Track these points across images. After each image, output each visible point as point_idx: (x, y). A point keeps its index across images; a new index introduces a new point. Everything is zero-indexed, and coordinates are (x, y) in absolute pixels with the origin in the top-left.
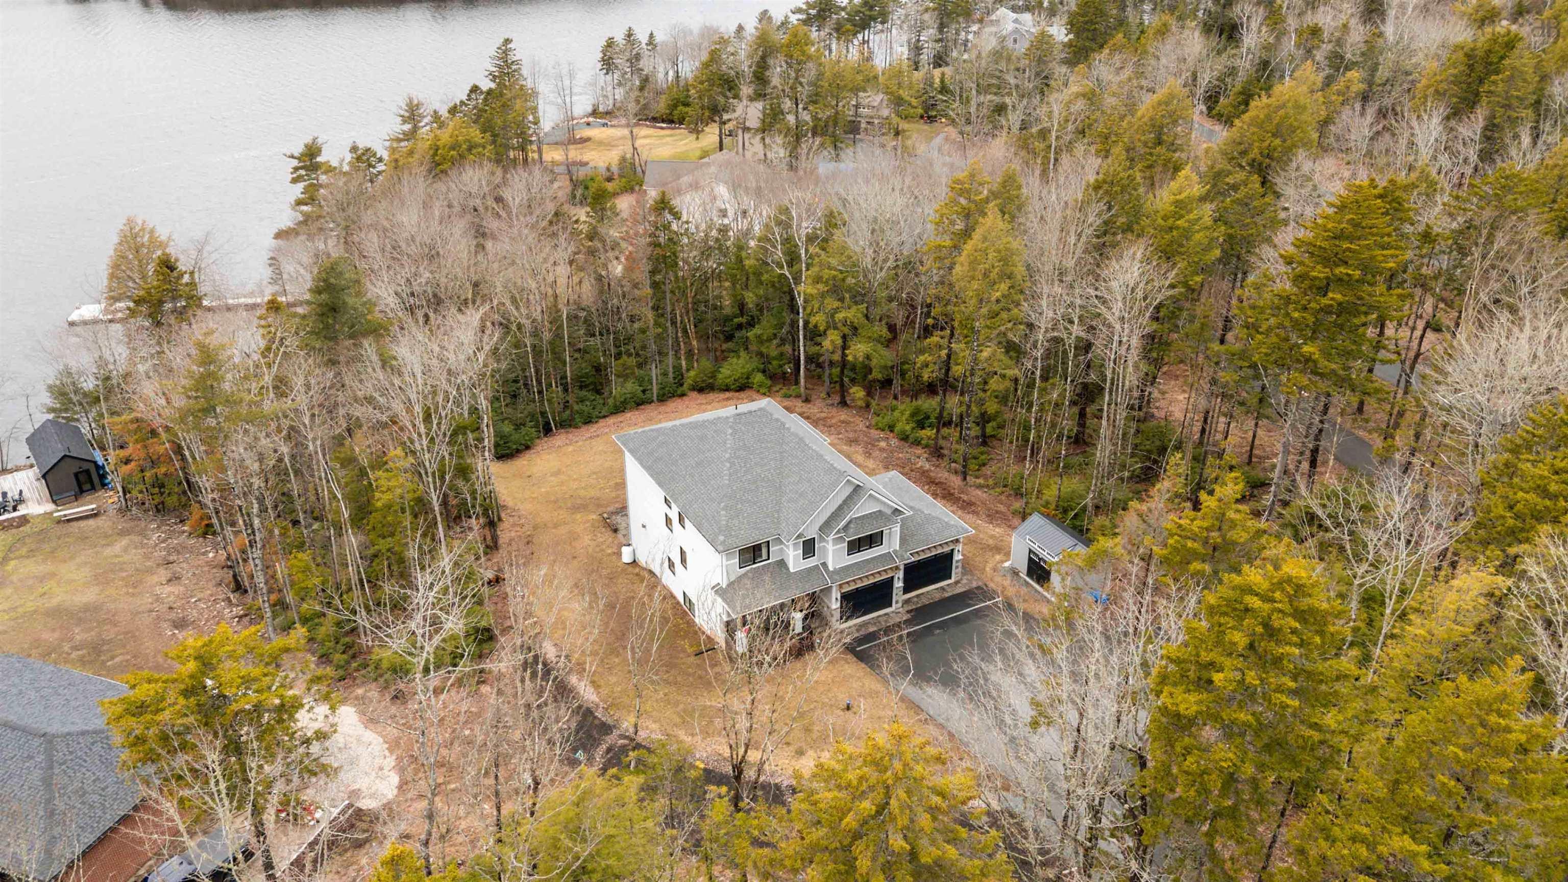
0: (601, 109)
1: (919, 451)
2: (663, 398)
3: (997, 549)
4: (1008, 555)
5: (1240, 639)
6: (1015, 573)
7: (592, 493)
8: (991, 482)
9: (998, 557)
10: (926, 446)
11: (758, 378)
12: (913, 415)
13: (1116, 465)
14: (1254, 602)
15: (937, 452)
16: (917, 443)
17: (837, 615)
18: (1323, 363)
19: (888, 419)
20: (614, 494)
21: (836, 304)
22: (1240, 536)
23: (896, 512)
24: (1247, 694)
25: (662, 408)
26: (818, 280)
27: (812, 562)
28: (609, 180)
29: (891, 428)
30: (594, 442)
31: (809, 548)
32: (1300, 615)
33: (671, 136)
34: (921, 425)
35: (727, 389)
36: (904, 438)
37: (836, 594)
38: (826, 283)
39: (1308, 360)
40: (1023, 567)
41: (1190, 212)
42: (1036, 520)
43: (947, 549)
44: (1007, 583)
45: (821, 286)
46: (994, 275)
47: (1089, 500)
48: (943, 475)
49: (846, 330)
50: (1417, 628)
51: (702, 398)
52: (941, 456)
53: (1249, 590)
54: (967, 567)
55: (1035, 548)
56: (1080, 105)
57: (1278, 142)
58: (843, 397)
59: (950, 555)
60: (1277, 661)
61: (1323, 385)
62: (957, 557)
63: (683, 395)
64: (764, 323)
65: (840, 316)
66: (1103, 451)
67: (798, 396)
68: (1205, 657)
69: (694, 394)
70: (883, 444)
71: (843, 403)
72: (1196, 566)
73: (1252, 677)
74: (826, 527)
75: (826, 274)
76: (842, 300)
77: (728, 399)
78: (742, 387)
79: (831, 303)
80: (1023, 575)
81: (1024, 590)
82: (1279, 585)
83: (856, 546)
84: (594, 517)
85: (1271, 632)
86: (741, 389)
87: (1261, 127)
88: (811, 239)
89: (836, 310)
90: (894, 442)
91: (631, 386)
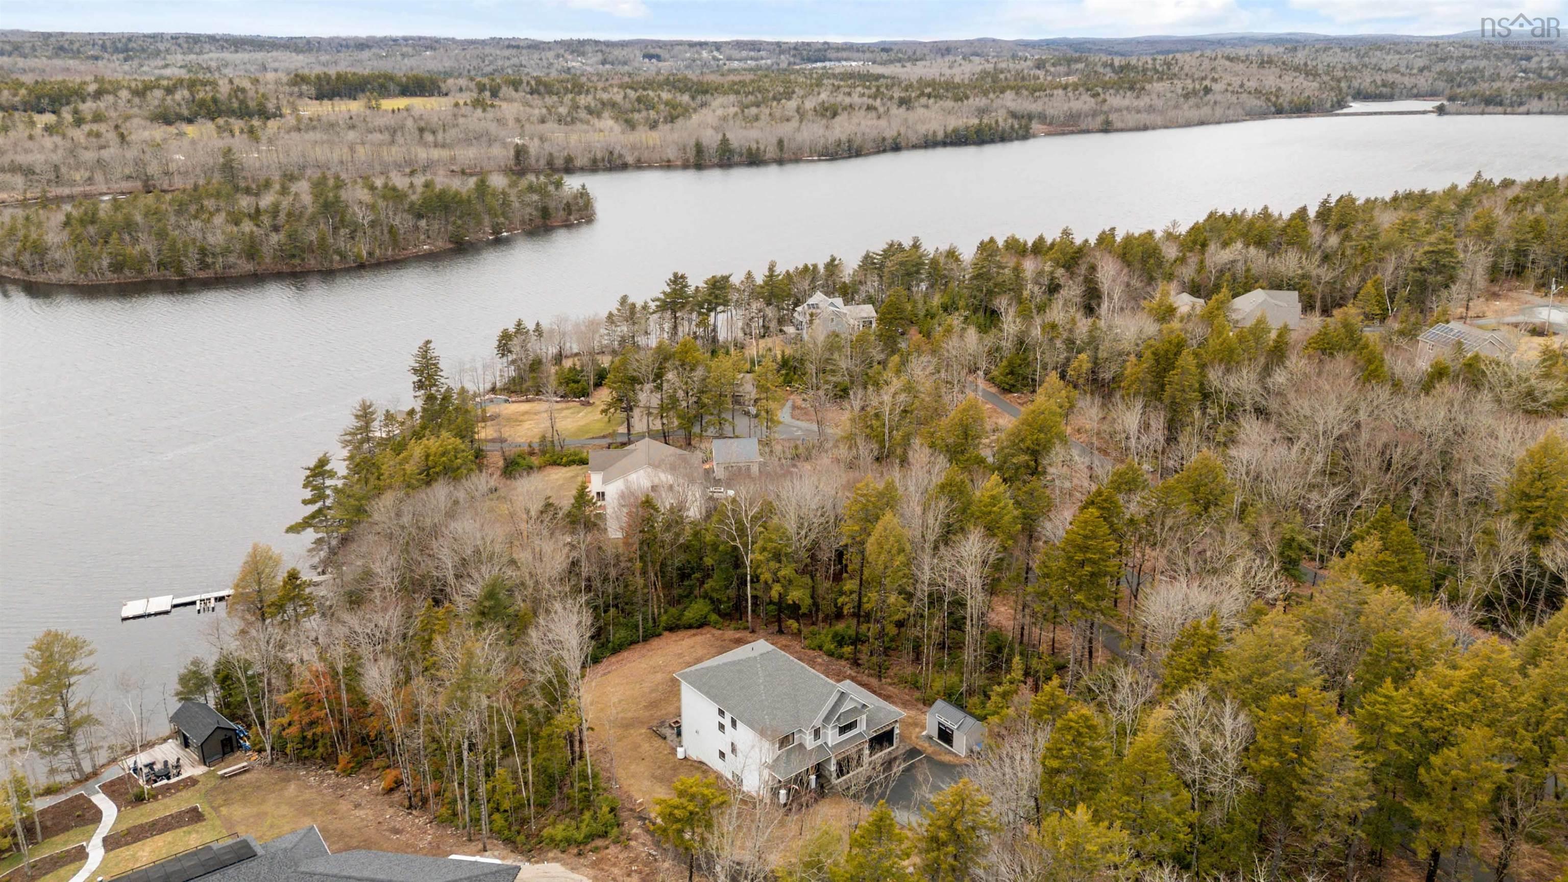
0: (498, 385)
1: (843, 663)
2: (646, 639)
3: (915, 724)
4: (923, 728)
5: (1070, 738)
6: (930, 738)
7: (630, 715)
8: (896, 680)
9: (917, 730)
10: (847, 659)
11: (714, 617)
12: (833, 638)
13: (978, 664)
14: (1073, 724)
15: (856, 663)
16: (841, 657)
17: (834, 775)
18: (1088, 604)
19: (816, 642)
20: (647, 714)
21: (778, 565)
22: (1062, 702)
23: (864, 706)
24: (1074, 756)
25: (647, 646)
26: (764, 549)
27: (819, 742)
28: (532, 453)
29: (820, 648)
30: (609, 676)
31: (817, 733)
32: (1088, 727)
33: (567, 408)
34: (840, 644)
35: (690, 627)
36: (831, 654)
37: (834, 761)
38: (770, 552)
39: (1079, 603)
40: (935, 734)
41: (999, 502)
42: (940, 704)
43: (888, 728)
44: (926, 745)
45: (766, 554)
46: (894, 551)
47: (964, 688)
48: (865, 679)
49: (786, 583)
50: (1139, 738)
51: (674, 637)
52: (859, 665)
53: (1071, 720)
54: (902, 739)
55: (942, 720)
56: (902, 397)
57: (1042, 435)
58: (780, 627)
59: (892, 730)
60: (1083, 744)
61: (1089, 615)
62: (897, 731)
63: (660, 635)
64: (715, 576)
65: (781, 573)
66: (968, 655)
67: (746, 628)
68: (1059, 746)
69: (666, 633)
70: (819, 660)
71: (780, 632)
72: (1046, 716)
73: (1075, 751)
74: (827, 719)
75: (770, 545)
76: (780, 562)
77: (694, 635)
78: (701, 624)
79: (773, 565)
80: (936, 739)
81: (938, 748)
82: (1080, 717)
83: (843, 730)
84: (643, 731)
85: (1080, 734)
86: (701, 626)
87: (1030, 425)
88: (754, 519)
89: (779, 569)
90: (825, 657)
91: (622, 633)
